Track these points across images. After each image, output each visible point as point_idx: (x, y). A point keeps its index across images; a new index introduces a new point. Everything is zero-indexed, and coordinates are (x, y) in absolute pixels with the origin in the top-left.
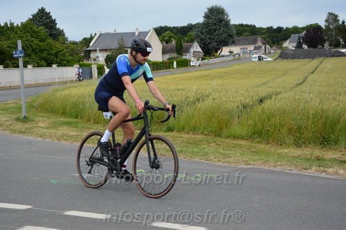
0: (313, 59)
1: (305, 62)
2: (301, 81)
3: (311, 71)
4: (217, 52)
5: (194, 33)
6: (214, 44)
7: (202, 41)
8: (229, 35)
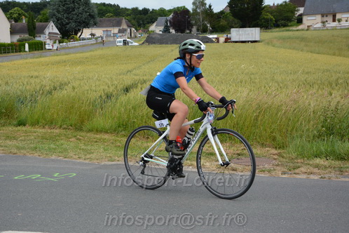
1: (173, 48)
4: (76, 34)
5: (49, 11)
6: (73, 25)
7: (58, 20)
8: (90, 15)
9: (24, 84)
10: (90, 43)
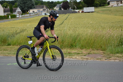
0: (66, 14)
1: (63, 15)
2: (61, 23)
3: (65, 19)
4: (27, 12)
5: (17, 3)
6: (26, 8)
7: (21, 7)
8: (32, 4)
9: (9, 31)
10: (33, 15)
